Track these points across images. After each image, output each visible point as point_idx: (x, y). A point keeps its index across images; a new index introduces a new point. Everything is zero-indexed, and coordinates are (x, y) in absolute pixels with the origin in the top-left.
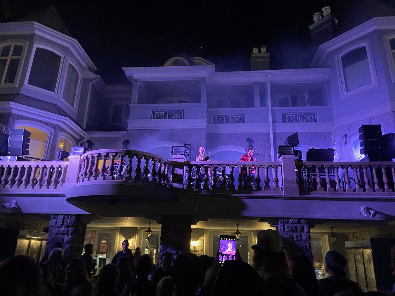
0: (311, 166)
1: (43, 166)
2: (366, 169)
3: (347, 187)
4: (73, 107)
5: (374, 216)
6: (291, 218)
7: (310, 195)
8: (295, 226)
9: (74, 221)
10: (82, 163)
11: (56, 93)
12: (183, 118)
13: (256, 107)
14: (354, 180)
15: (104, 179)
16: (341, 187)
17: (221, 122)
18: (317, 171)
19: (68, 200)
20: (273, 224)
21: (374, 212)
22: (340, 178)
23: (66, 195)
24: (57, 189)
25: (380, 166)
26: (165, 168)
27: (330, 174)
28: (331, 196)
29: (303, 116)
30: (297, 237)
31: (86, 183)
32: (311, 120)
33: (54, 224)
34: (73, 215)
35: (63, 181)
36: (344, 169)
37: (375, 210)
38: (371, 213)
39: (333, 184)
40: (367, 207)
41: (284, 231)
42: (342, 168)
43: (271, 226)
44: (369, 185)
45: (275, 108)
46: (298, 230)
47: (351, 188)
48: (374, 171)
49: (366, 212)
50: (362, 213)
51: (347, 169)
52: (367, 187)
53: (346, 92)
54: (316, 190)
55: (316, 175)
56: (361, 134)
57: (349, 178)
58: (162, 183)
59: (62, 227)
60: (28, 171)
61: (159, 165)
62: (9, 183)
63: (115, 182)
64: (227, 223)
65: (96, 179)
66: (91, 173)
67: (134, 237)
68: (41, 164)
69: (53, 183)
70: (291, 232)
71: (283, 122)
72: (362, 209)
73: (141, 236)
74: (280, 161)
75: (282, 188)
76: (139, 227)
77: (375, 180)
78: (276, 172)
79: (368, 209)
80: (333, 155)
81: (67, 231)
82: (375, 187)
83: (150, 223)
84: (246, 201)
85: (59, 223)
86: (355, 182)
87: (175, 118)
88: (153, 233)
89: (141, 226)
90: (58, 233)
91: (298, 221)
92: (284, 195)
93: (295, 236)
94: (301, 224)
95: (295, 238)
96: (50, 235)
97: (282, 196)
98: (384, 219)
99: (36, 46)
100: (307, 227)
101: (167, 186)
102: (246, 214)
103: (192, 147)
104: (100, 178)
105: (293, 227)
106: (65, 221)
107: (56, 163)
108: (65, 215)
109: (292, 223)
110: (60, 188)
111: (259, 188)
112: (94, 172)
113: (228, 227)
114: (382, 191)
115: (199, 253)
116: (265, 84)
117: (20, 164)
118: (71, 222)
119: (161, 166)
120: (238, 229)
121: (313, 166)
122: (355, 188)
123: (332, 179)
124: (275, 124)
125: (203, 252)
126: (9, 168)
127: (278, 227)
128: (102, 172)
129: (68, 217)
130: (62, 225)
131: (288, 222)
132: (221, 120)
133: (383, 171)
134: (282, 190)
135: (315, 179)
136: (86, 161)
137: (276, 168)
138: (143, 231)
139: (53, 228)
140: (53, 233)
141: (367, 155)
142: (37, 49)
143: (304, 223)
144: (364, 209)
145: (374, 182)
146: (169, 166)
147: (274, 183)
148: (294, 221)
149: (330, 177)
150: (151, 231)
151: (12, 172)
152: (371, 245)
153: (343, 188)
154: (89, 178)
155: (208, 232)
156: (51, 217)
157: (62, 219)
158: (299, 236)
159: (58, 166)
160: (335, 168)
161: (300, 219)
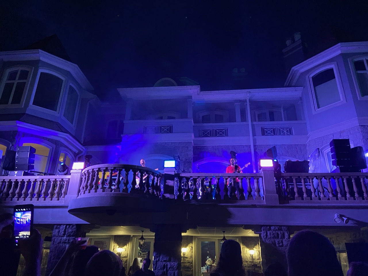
0: (289, 177)
1: (48, 180)
2: (338, 179)
3: (322, 196)
4: (72, 124)
5: (347, 222)
6: (273, 226)
7: (289, 203)
8: (277, 233)
9: (74, 231)
10: (83, 177)
11: (58, 112)
12: (172, 133)
13: (238, 122)
14: (327, 189)
15: (104, 191)
16: (316, 196)
17: (206, 136)
18: (294, 181)
19: (70, 211)
20: (256, 231)
21: (346, 218)
22: (315, 188)
23: (68, 206)
24: (60, 201)
25: (350, 177)
26: (158, 180)
27: (306, 184)
28: (308, 204)
29: (280, 130)
30: (279, 243)
31: (87, 195)
32: (287, 133)
33: (57, 234)
34: (74, 225)
35: (66, 193)
36: (318, 180)
37: (347, 216)
38: (344, 220)
39: (309, 193)
40: (340, 214)
41: (266, 238)
42: (316, 178)
43: (255, 233)
44: (341, 194)
45: (254, 123)
46: (280, 237)
47: (325, 196)
48: (345, 181)
49: (339, 219)
50: (336, 220)
51: (321, 179)
52: (339, 195)
53: (318, 108)
54: (294, 199)
55: (293, 185)
56: (332, 147)
57: (323, 188)
58: (155, 194)
59: (64, 236)
60: (33, 185)
61: (152, 177)
62: (16, 196)
63: (114, 194)
64: (215, 231)
65: (96, 192)
66: (92, 187)
67: (128, 245)
68: (46, 178)
69: (56, 195)
70: (273, 238)
71: (262, 135)
72: (336, 215)
73: (134, 244)
74: (261, 172)
75: (263, 197)
76: (132, 234)
77: (347, 189)
78: (258, 182)
79: (341, 216)
80: (309, 166)
81: (69, 240)
82: (347, 196)
83: (143, 231)
84: (231, 210)
85: (62, 232)
86: (328, 191)
87: (164, 133)
88: (145, 241)
89: (134, 234)
90: (60, 242)
91: (279, 227)
92: (265, 204)
93: (277, 243)
94: (282, 230)
95: (277, 244)
96: (53, 244)
97: (264, 205)
98: (356, 225)
99: (41, 70)
100: (287, 233)
101: (160, 197)
102: (232, 221)
103: (180, 159)
104: (100, 190)
105: (275, 234)
106: (67, 230)
107: (58, 177)
108: (67, 225)
109: (274, 230)
110: (62, 200)
111: (243, 198)
112: (94, 185)
113: (215, 234)
114: (353, 199)
115: (188, 259)
116: (245, 101)
117: (27, 178)
118: (72, 232)
119: (154, 179)
120: (224, 236)
121: (291, 177)
122: (329, 197)
123: (309, 188)
124: (255, 137)
125: (192, 258)
126: (17, 182)
127: (261, 234)
128: (101, 185)
129: (70, 227)
130: (64, 234)
131: (270, 229)
132: (206, 134)
133: (353, 181)
134: (263, 199)
135: (293, 189)
136: (87, 175)
137: (258, 179)
138: (135, 238)
139: (56, 237)
140: (56, 243)
141: (338, 166)
142: (42, 73)
143: (284, 230)
144: (338, 216)
145: (346, 191)
146: (161, 178)
147: (256, 193)
148: (275, 228)
149: (306, 186)
150: (144, 239)
151: (19, 186)
152: (346, 249)
153: (318, 196)
154: (90, 190)
155: (196, 239)
156: (54, 227)
157: (64, 228)
158: (280, 242)
159: (61, 180)
160: (310, 178)
161: (281, 226)
